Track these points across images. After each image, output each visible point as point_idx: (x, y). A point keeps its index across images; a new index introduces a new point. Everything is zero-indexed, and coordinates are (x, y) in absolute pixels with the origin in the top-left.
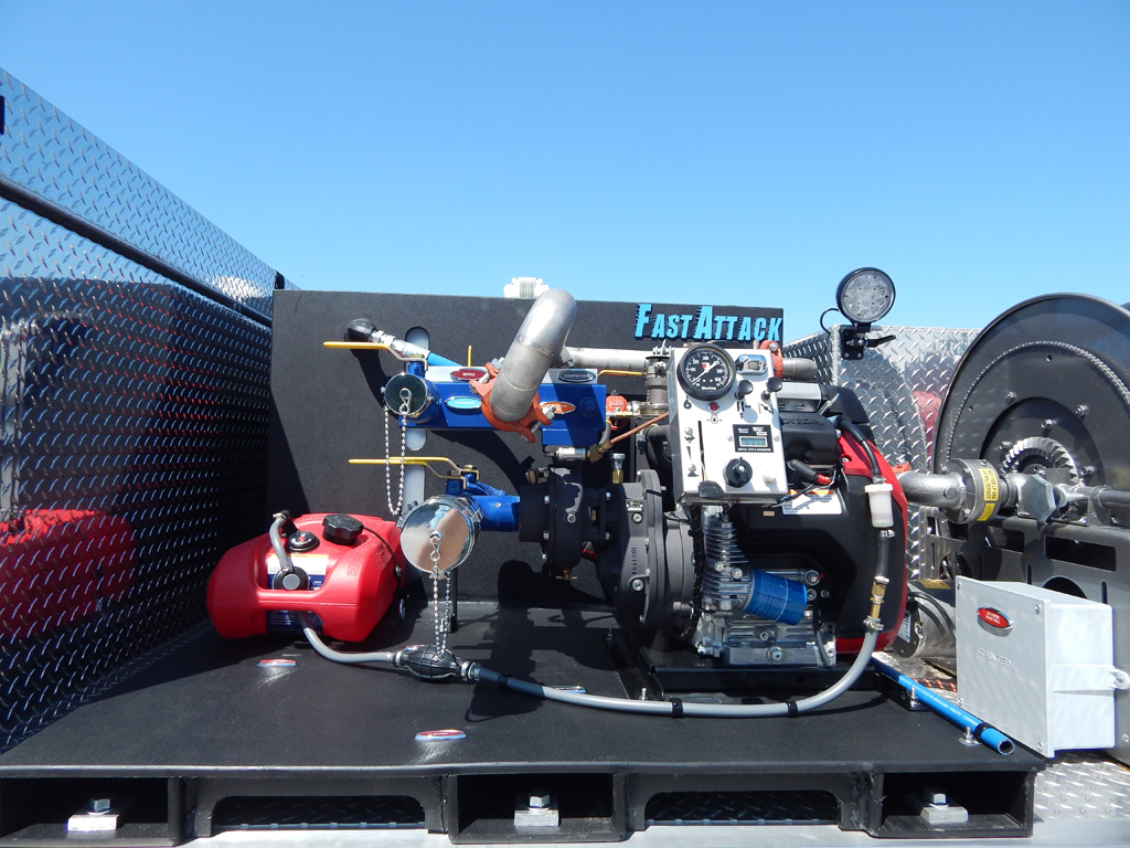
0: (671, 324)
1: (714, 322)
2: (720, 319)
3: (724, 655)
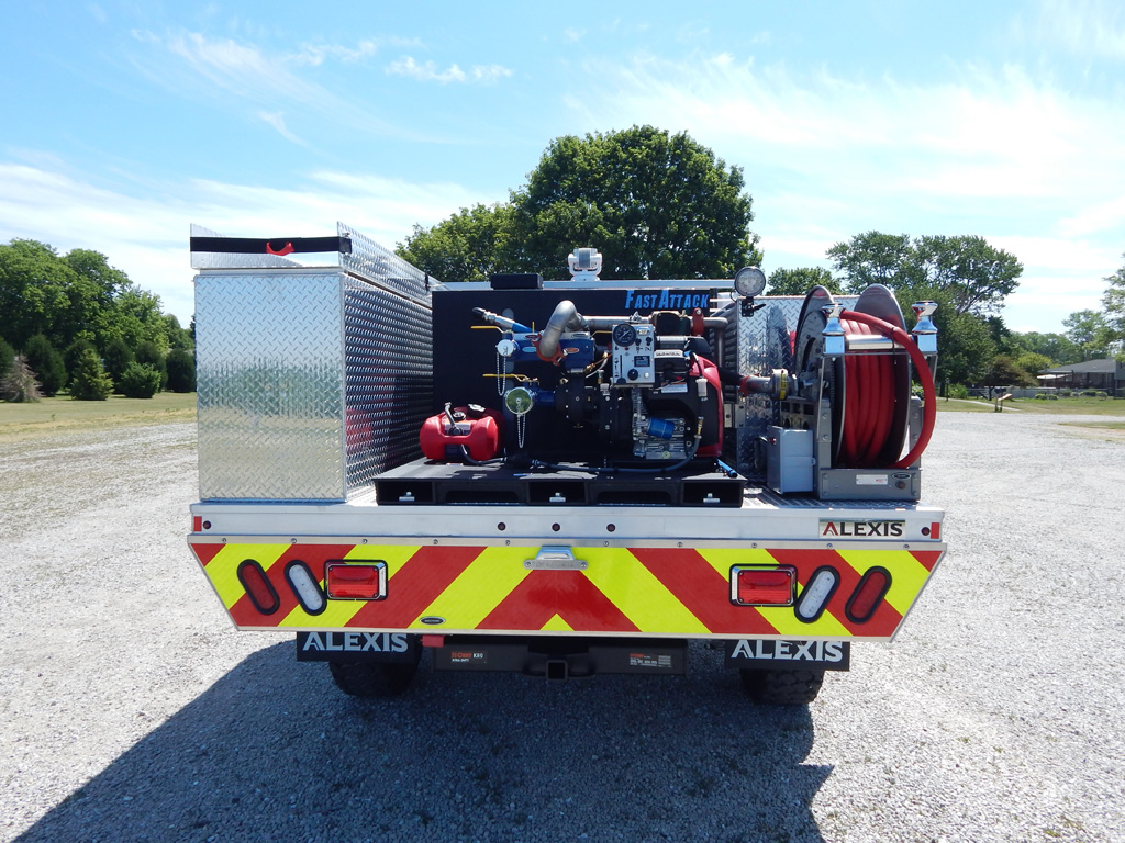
0: (645, 300)
1: (670, 299)
2: (673, 297)
3: (644, 457)
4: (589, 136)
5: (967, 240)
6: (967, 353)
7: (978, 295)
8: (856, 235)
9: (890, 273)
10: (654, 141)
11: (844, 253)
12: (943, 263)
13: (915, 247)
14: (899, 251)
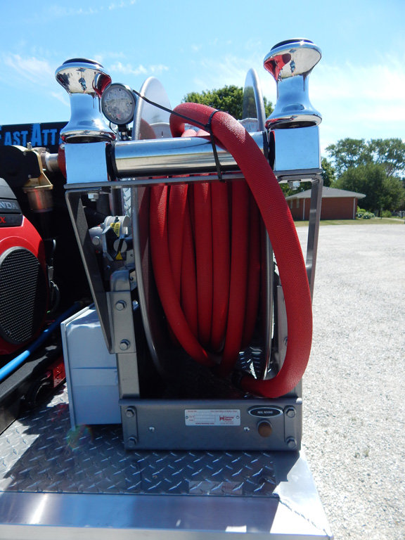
0: (16, 138)
1: (43, 134)
4: (203, 93)
5: (393, 140)
6: (391, 196)
7: (397, 167)
8: (339, 140)
9: (356, 158)
10: (236, 93)
11: (333, 149)
12: (381, 152)
13: (367, 145)
14: (360, 147)
